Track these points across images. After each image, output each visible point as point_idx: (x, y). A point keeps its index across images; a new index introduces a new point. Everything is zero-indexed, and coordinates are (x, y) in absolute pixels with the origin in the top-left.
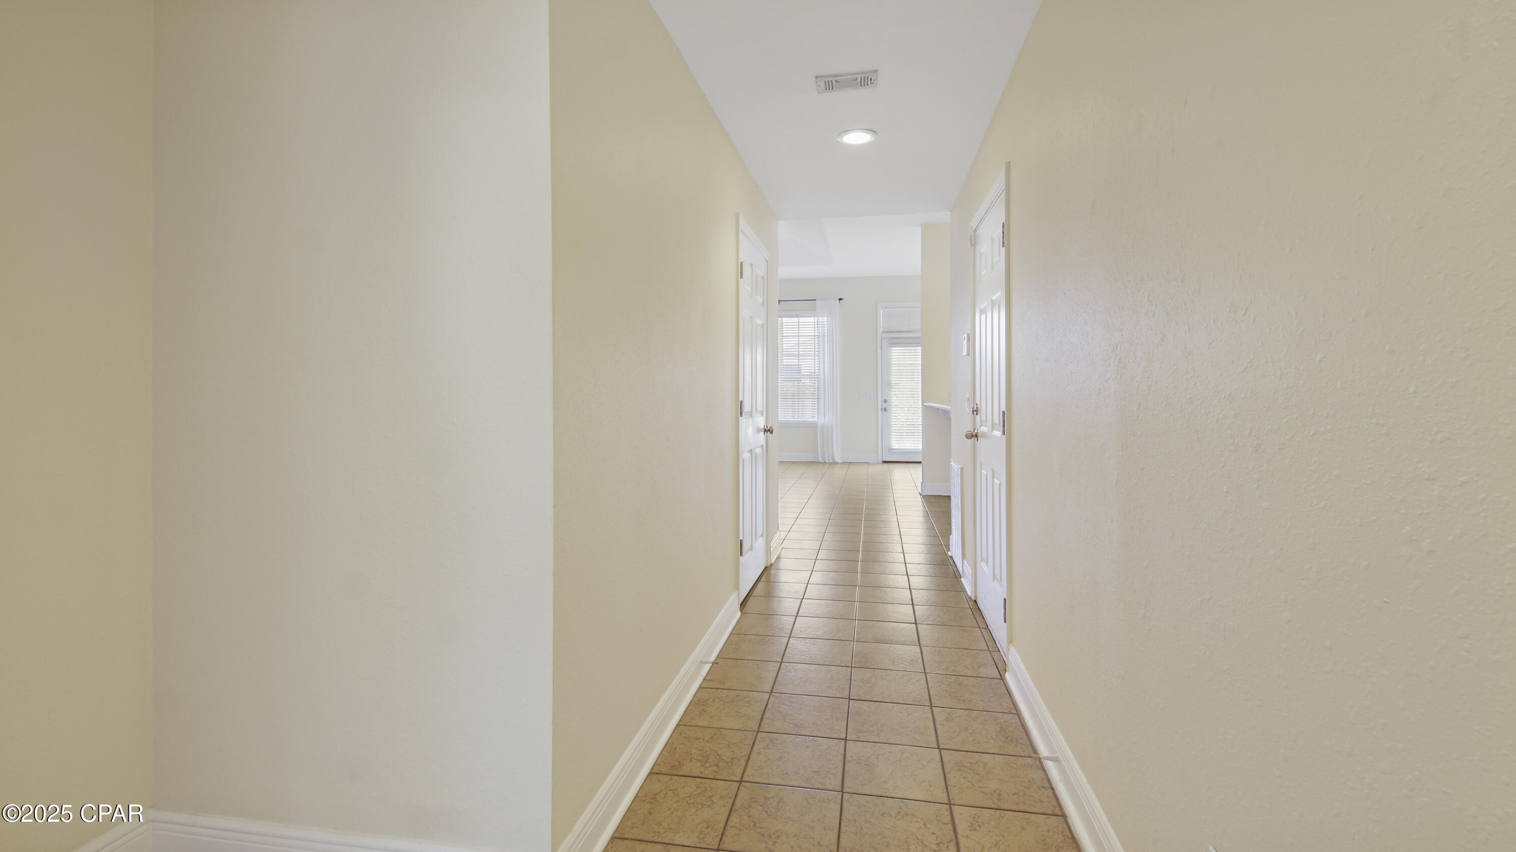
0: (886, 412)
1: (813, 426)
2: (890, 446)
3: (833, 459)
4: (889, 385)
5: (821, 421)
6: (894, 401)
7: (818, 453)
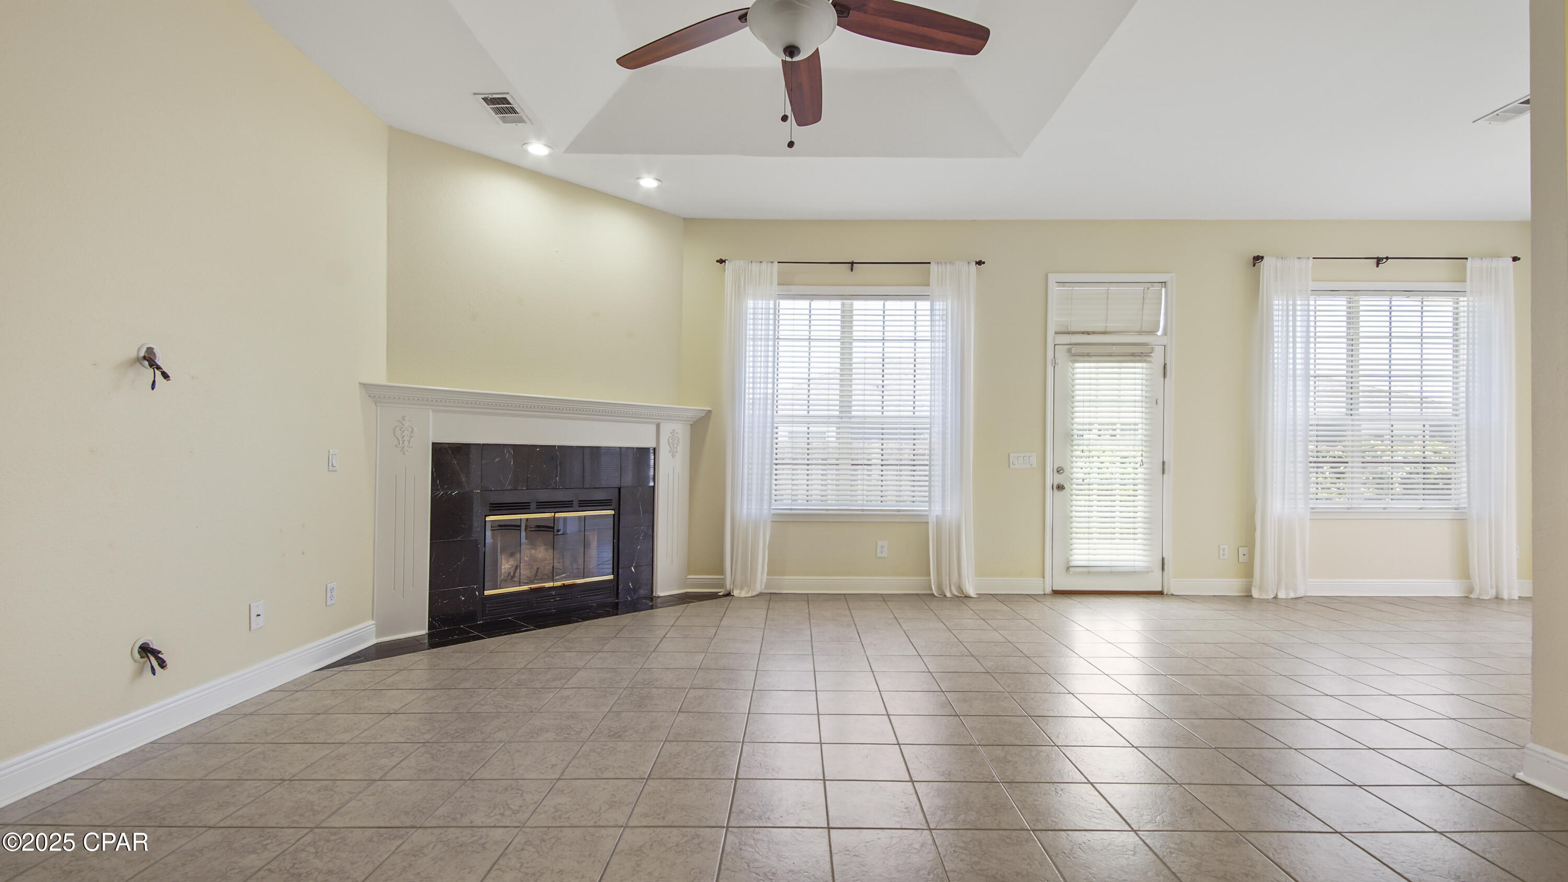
0: (1062, 493)
1: (918, 523)
2: (1068, 561)
3: (960, 589)
4: (1069, 437)
5: (937, 510)
6: (1079, 469)
7: (929, 575)
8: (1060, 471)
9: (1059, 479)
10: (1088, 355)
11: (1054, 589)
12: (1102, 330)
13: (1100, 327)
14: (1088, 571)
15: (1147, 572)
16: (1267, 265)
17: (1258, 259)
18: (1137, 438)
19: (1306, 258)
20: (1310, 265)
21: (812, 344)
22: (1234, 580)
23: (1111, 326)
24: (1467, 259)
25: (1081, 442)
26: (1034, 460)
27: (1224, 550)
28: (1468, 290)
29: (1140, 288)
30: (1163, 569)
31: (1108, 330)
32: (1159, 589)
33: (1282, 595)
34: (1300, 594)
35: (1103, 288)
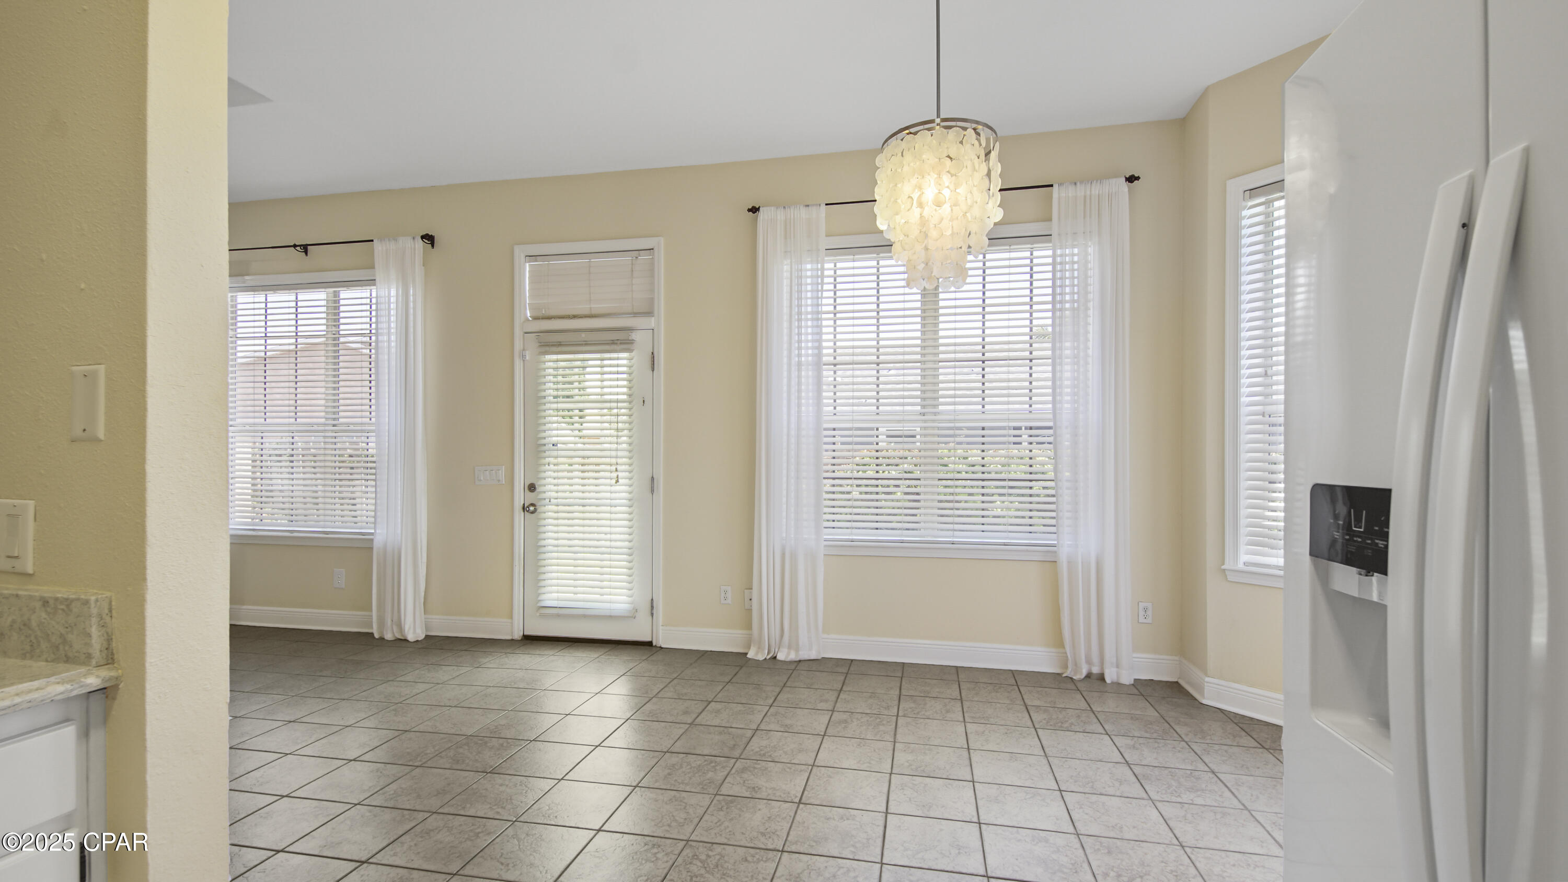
0: (534, 516)
2: (541, 601)
5: (381, 533)
6: (553, 486)
8: (532, 488)
9: (531, 498)
10: (560, 344)
11: (525, 633)
12: (587, 312)
13: (582, 308)
14: (561, 613)
15: (631, 616)
16: (763, 214)
17: (754, 210)
18: (620, 447)
19: (817, 205)
20: (823, 215)
21: (269, 341)
22: (740, 632)
23: (597, 307)
24: (1052, 186)
25: (555, 453)
26: (502, 474)
27: (726, 592)
28: (1055, 233)
29: (627, 259)
30: (652, 614)
31: (594, 312)
32: (649, 639)
33: (781, 657)
34: (805, 654)
35: (583, 261)
